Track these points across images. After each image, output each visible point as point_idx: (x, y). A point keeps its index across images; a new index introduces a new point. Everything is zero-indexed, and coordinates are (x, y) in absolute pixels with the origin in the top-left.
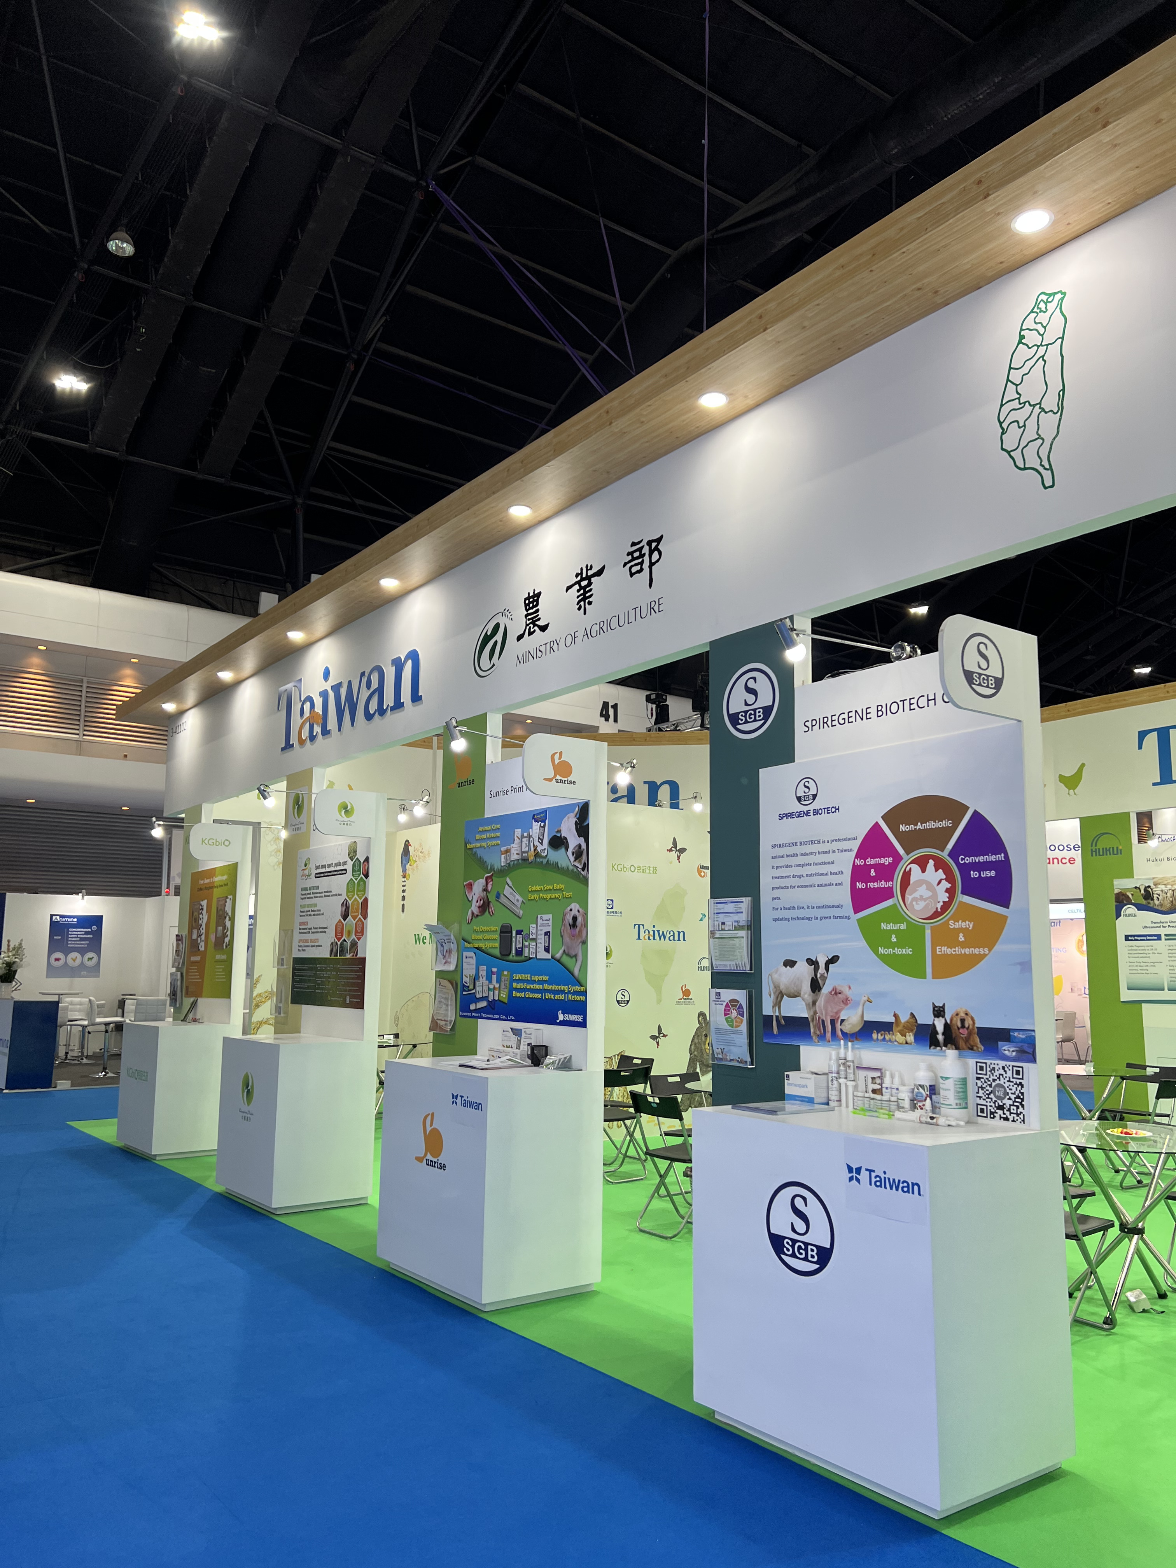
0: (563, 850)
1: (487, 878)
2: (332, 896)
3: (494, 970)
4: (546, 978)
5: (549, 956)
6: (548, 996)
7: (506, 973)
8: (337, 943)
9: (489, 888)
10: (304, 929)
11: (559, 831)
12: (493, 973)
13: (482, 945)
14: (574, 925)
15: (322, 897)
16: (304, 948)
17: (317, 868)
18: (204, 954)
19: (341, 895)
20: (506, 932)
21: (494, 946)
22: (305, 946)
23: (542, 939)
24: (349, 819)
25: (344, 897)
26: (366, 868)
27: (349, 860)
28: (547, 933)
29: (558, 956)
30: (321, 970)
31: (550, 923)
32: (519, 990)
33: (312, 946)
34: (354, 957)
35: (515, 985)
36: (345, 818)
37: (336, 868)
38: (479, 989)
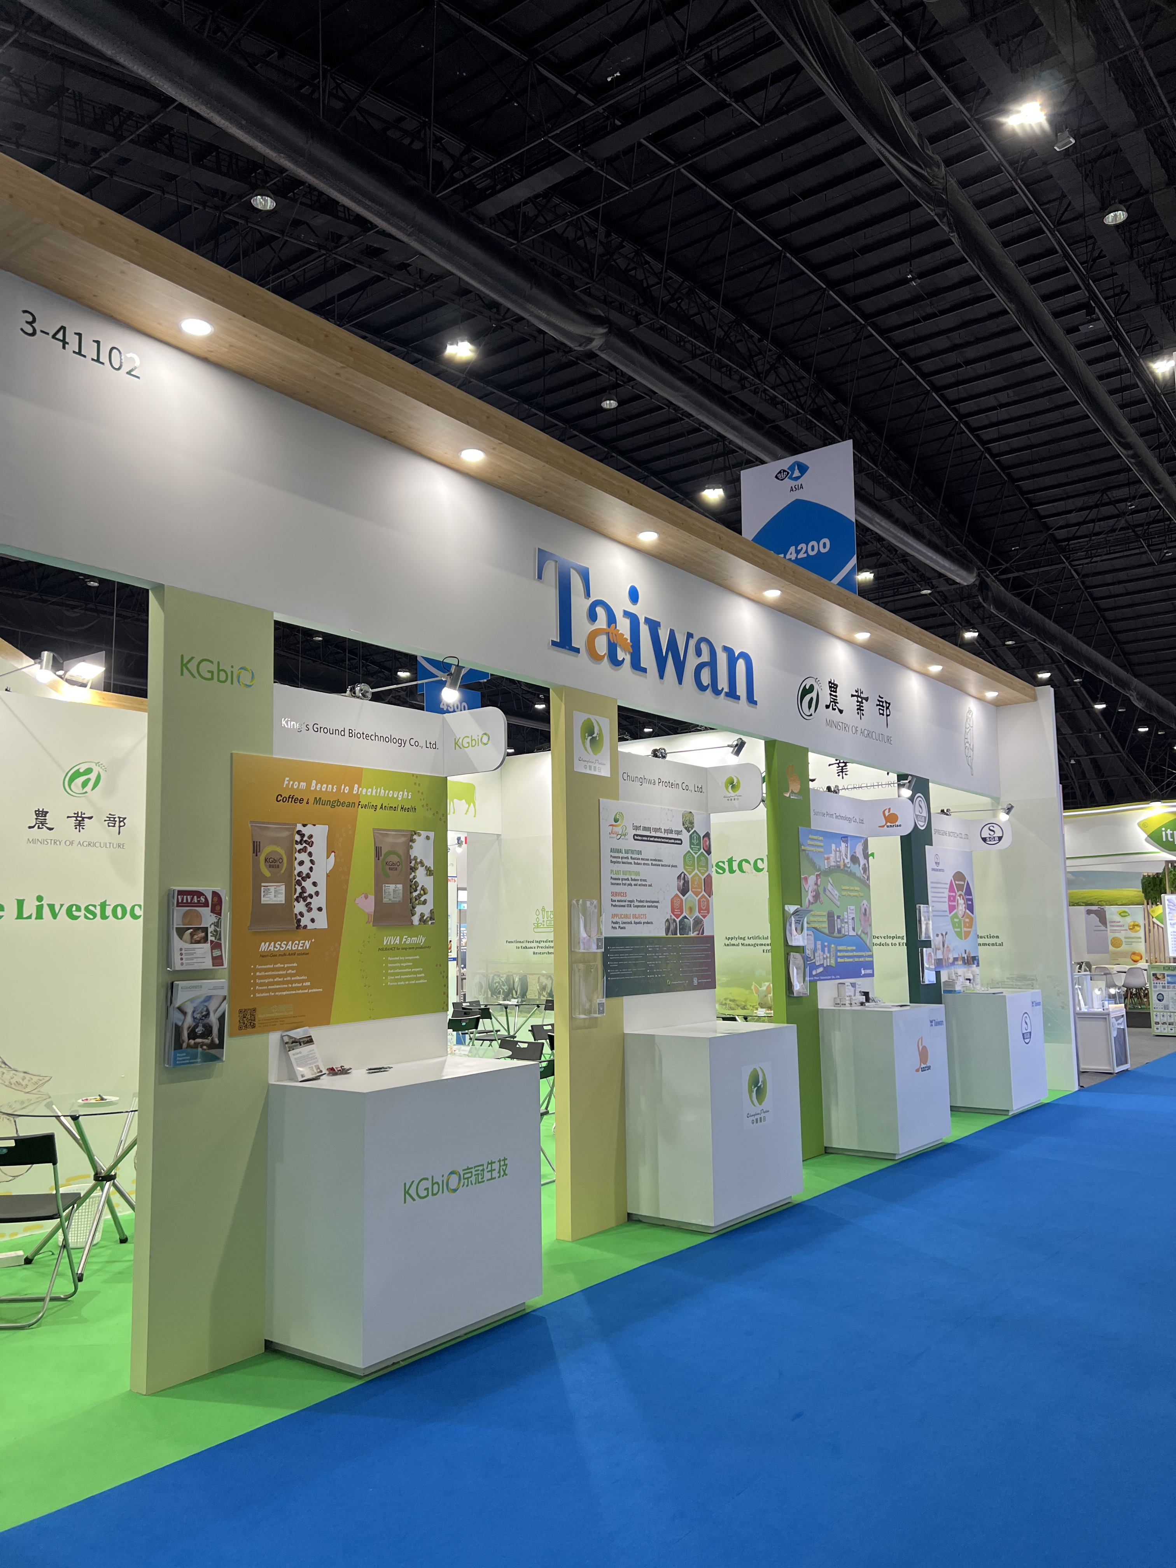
0: (857, 865)
1: (817, 875)
3: (826, 944)
4: (854, 948)
5: (854, 934)
6: (857, 960)
7: (833, 946)
8: (674, 921)
10: (618, 901)
11: (855, 853)
12: (825, 946)
13: (816, 925)
14: (865, 914)
15: (647, 864)
16: (622, 926)
17: (636, 828)
18: (328, 936)
20: (831, 915)
21: (824, 926)
22: (625, 923)
23: (850, 922)
25: (681, 869)
26: (708, 843)
28: (853, 919)
29: (859, 933)
30: (654, 951)
32: (842, 957)
33: (636, 923)
34: (700, 935)
35: (839, 954)
37: (666, 835)
38: (817, 958)
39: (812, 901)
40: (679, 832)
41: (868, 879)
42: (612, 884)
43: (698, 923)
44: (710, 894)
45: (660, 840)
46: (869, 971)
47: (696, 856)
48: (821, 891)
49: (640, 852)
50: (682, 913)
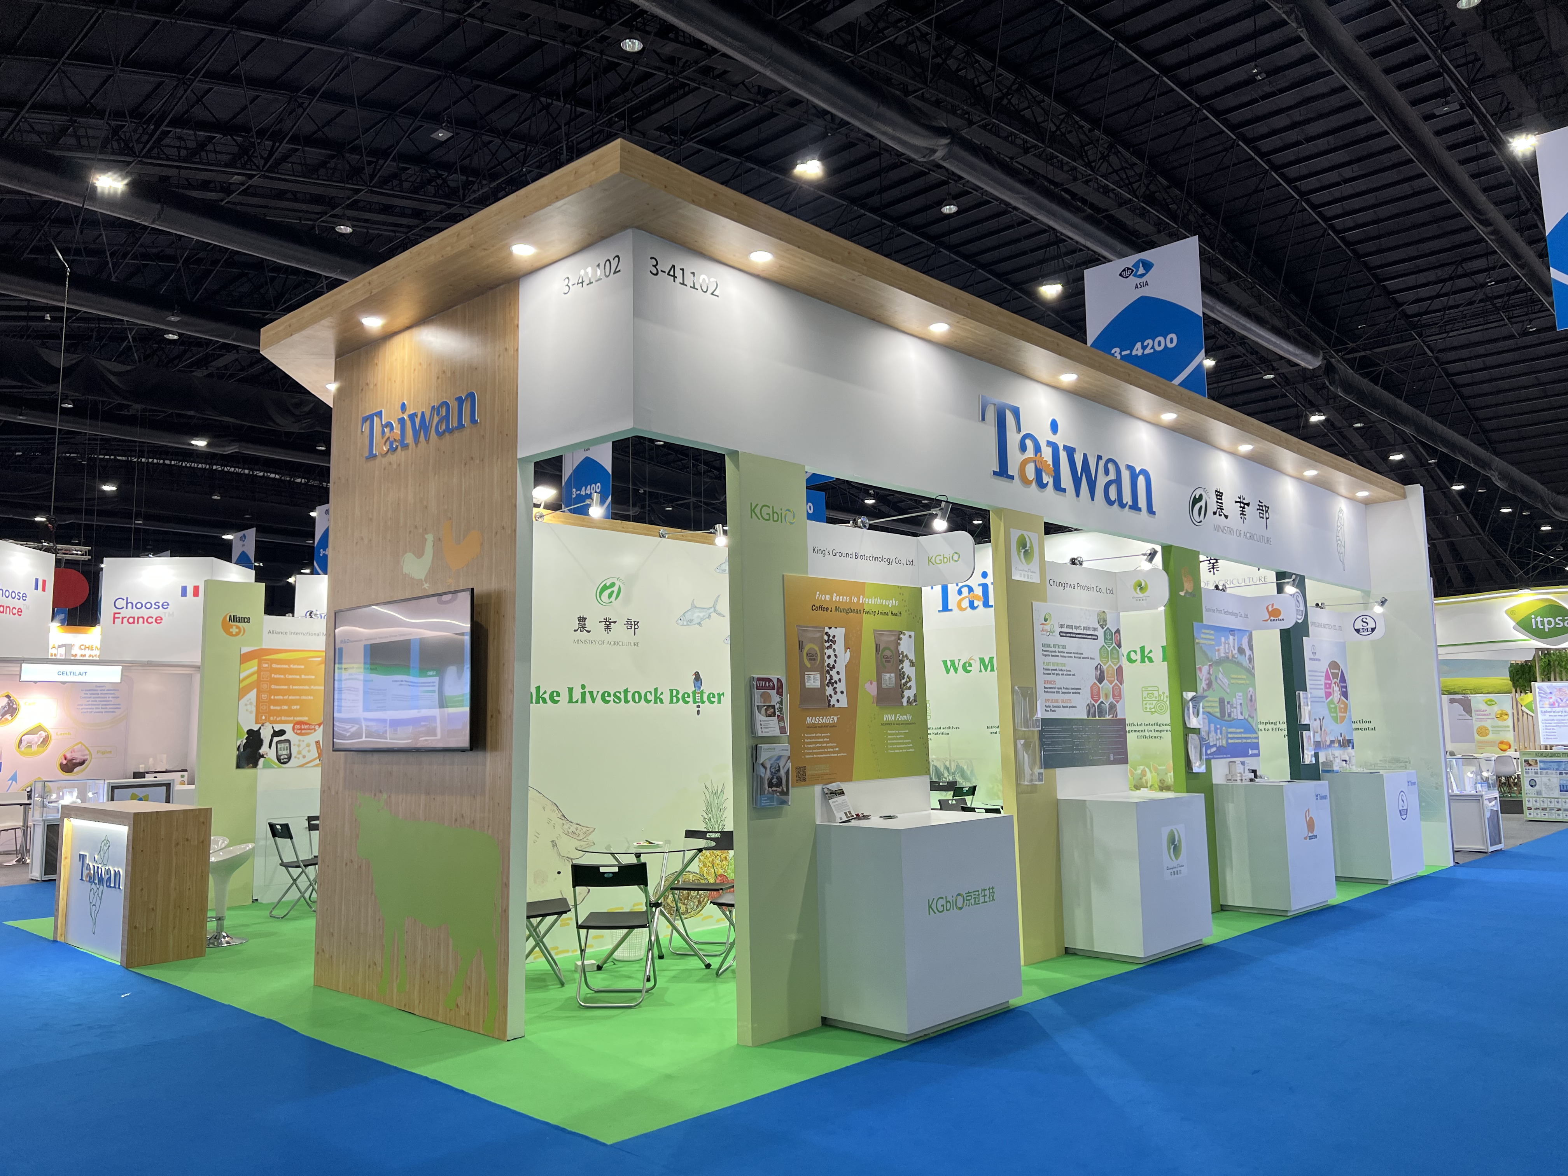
0: (1244, 656)
1: (1209, 665)
2: (1083, 658)
3: (1218, 726)
6: (1245, 741)
8: (1094, 705)
9: (1211, 672)
10: (1050, 688)
11: (1241, 645)
12: (1218, 729)
13: (1210, 710)
14: (1251, 700)
16: (1053, 709)
17: (1062, 626)
18: (850, 714)
20: (1222, 701)
21: (1217, 711)
22: (1055, 707)
26: (1118, 638)
27: (1099, 628)
29: (1246, 717)
30: (1079, 731)
31: (1242, 698)
32: (1231, 738)
33: (1064, 707)
34: (1114, 718)
35: (1230, 736)
37: (1085, 632)
38: (1211, 739)
39: (1205, 688)
40: (1095, 629)
41: (1253, 668)
42: (1044, 674)
43: (1112, 707)
44: (1121, 682)
45: (1080, 636)
46: (1255, 752)
47: (1109, 649)
48: (1213, 678)
49: (1065, 647)
50: (1100, 699)
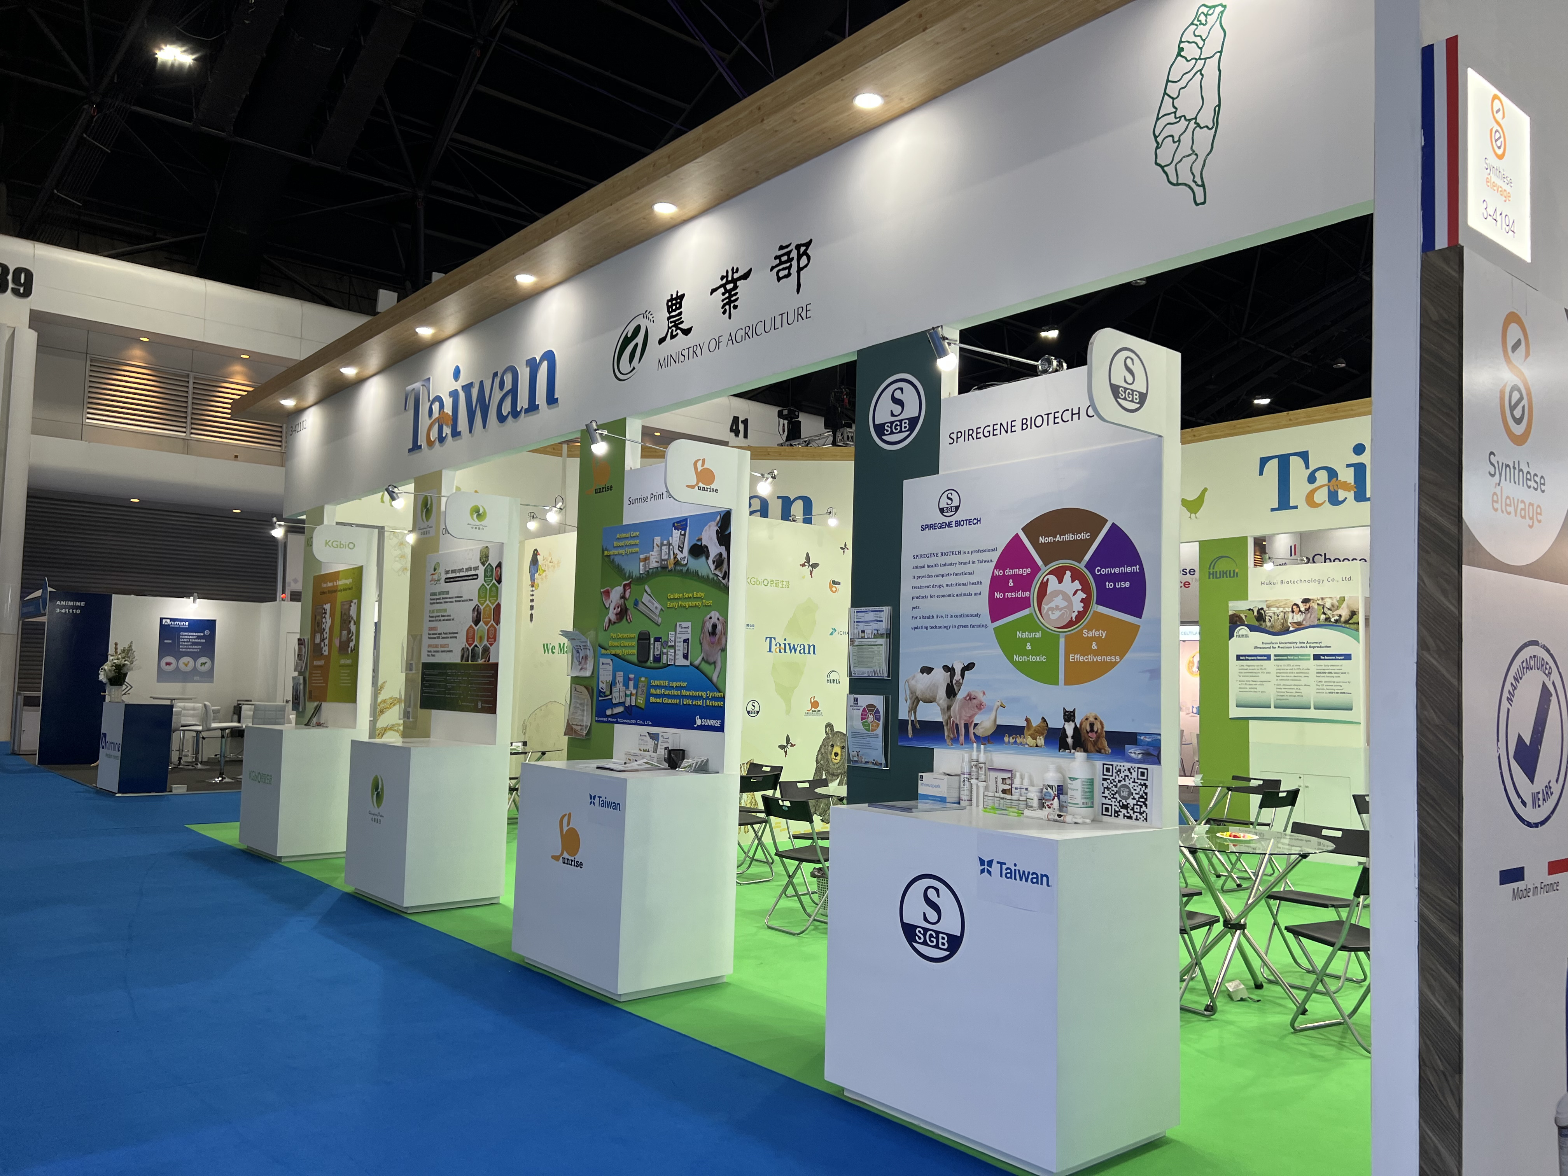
0: (703, 558)
1: (625, 586)
2: (463, 601)
3: (632, 676)
4: (684, 684)
5: (687, 663)
6: (687, 702)
7: (643, 679)
8: (468, 649)
9: (627, 595)
10: (433, 634)
11: (700, 540)
12: (630, 679)
13: (619, 652)
14: (713, 633)
15: (452, 602)
16: (433, 654)
17: (447, 572)
18: (328, 658)
19: (472, 600)
20: (644, 639)
21: (632, 653)
22: (435, 652)
23: (680, 646)
24: (483, 523)
25: (475, 602)
26: (499, 573)
27: (481, 566)
28: (686, 641)
29: (697, 663)
30: (452, 675)
31: (689, 630)
32: (657, 696)
33: (442, 652)
34: (486, 663)
35: (652, 691)
36: (478, 523)
37: (467, 574)
38: (615, 694)
40: (476, 568)
42: (429, 621)
45: (462, 579)
49: (448, 593)
50: (474, 642)
